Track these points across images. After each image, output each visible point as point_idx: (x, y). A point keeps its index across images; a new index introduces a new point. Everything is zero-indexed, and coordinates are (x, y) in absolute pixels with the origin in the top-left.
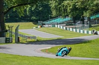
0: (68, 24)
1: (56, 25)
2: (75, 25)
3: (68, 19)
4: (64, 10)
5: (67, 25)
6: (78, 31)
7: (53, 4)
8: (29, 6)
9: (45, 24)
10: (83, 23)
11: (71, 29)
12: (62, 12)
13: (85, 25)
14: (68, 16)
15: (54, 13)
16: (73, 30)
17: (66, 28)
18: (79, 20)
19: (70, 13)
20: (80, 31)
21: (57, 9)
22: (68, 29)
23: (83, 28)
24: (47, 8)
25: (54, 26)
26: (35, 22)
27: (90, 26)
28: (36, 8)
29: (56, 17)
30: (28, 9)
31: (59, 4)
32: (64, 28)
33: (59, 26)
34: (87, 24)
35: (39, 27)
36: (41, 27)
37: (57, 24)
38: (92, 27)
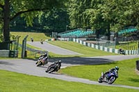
0: (90, 38)
1: (74, 39)
2: (98, 41)
3: (90, 32)
4: (86, 20)
5: (88, 40)
6: (101, 49)
7: (72, 12)
8: (42, 13)
9: (60, 37)
10: (109, 39)
11: (93, 45)
12: (82, 23)
13: (111, 42)
14: (90, 28)
15: (73, 23)
16: (95, 46)
17: (87, 43)
18: (103, 34)
19: (93, 24)
20: (104, 49)
21: (77, 19)
22: (89, 44)
23: (108, 44)
24: (64, 16)
25: (72, 40)
26: (48, 33)
27: (117, 44)
28: (50, 16)
29: (75, 29)
30: (40, 16)
31: (80, 12)
32: (85, 43)
33: (77, 40)
34: (114, 40)
35: (53, 39)
36: (56, 40)
37: (76, 38)
38: (119, 44)
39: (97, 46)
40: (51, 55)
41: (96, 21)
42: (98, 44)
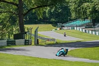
0: (88, 26)
1: (75, 28)
2: (94, 28)
3: (87, 21)
5: (86, 28)
6: (97, 34)
8: (48, 8)
9: (64, 27)
11: (90, 31)
12: (81, 14)
14: (87, 18)
15: (73, 15)
16: (92, 33)
19: (89, 15)
21: (76, 11)
22: (87, 31)
24: (66, 9)
25: (74, 29)
26: (55, 24)
28: (55, 10)
29: (75, 19)
30: (47, 11)
32: (84, 30)
33: (78, 28)
35: (58, 29)
36: (61, 29)
37: (77, 27)
39: (94, 32)
40: (58, 41)
41: (92, 13)
42: (95, 31)
